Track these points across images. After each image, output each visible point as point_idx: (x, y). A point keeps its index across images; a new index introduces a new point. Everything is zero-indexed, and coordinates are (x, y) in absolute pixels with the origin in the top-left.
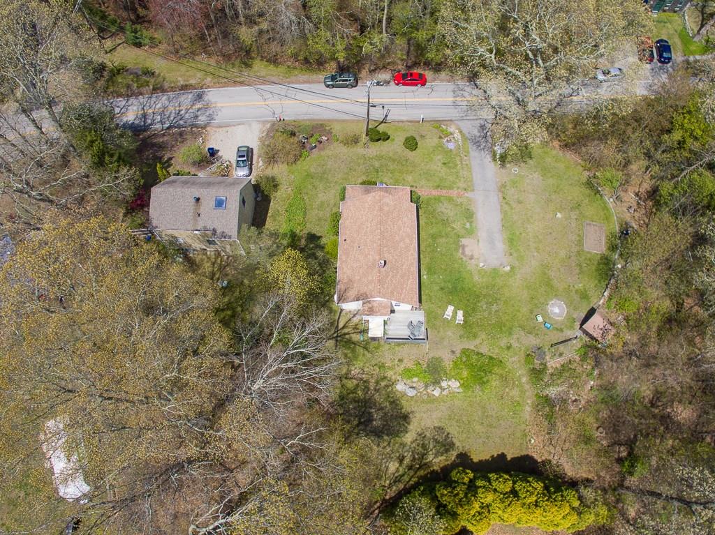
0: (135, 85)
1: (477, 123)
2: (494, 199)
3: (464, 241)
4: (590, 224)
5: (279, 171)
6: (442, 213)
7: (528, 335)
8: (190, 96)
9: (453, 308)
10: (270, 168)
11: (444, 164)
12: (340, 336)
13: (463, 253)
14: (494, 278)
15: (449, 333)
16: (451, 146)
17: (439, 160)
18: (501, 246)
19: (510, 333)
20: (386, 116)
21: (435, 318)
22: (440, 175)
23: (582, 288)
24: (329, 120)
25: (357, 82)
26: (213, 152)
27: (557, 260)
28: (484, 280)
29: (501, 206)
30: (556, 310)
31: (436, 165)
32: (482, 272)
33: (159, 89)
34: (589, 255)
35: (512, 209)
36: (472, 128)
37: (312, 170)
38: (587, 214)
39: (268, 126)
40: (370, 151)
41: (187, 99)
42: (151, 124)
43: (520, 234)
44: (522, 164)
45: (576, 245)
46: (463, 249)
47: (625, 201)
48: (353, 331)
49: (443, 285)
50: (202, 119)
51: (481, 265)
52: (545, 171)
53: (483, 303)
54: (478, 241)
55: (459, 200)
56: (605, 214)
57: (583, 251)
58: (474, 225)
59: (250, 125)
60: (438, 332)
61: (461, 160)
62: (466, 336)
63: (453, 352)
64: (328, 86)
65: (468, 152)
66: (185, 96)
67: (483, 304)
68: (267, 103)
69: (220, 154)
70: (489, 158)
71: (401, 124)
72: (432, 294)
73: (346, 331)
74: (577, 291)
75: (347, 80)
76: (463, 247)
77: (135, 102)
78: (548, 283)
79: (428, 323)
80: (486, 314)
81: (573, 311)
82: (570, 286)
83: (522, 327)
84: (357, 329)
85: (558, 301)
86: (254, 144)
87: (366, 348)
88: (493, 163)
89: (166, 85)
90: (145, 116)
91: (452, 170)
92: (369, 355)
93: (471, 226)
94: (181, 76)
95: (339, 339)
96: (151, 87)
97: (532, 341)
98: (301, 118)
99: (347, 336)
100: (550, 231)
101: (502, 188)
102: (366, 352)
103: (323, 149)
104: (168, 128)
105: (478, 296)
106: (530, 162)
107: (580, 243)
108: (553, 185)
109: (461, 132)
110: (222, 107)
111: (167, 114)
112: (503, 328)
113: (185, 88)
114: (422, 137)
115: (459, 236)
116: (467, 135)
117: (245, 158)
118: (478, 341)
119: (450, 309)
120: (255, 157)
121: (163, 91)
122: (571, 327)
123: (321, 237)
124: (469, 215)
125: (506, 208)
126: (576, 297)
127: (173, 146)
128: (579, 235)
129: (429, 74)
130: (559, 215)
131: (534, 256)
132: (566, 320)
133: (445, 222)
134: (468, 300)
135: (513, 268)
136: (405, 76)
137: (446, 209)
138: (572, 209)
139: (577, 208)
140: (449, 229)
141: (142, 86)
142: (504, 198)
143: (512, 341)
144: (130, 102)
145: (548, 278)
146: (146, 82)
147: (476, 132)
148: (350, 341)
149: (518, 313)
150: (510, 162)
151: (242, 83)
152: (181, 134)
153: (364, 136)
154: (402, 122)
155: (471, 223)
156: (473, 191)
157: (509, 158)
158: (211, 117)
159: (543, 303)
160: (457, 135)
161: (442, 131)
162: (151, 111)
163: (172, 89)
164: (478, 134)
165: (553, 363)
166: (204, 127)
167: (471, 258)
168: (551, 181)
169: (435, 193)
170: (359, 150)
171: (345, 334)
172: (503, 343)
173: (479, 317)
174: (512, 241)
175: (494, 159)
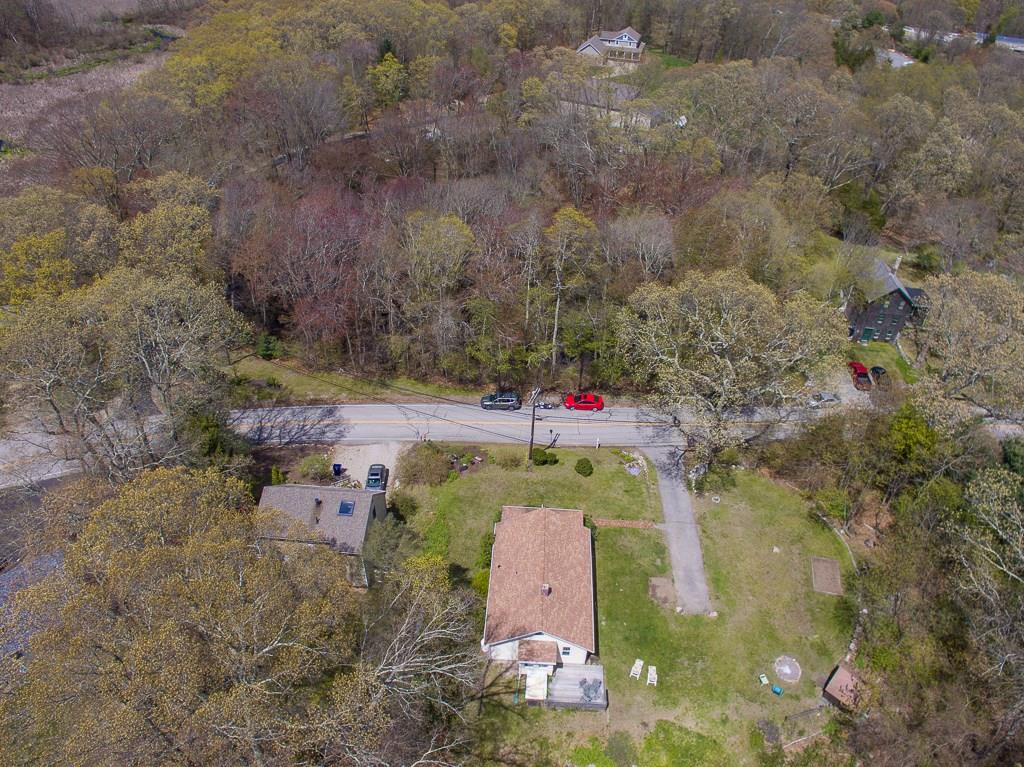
0: (256, 397)
1: (666, 450)
2: (691, 533)
3: (654, 581)
4: (818, 560)
5: (420, 492)
6: (625, 547)
7: (751, 703)
8: (319, 411)
9: (642, 663)
10: (409, 488)
11: (626, 491)
12: (486, 697)
13: (654, 595)
14: (697, 627)
15: (639, 698)
16: (634, 472)
17: (620, 487)
18: (702, 587)
19: (725, 701)
20: (555, 441)
21: (619, 677)
22: (621, 503)
23: (819, 641)
24: (484, 444)
25: (521, 404)
26: (339, 471)
27: (780, 605)
28: (684, 629)
29: (701, 540)
30: (787, 670)
31: (617, 493)
32: (680, 620)
33: (284, 402)
34: (821, 599)
35: (714, 544)
36: (660, 454)
37: (461, 493)
38: (813, 547)
39: (410, 446)
40: (534, 475)
41: (314, 414)
42: (267, 438)
43: (729, 573)
44: (724, 493)
45: (803, 585)
46: (654, 590)
47: (860, 534)
48: (504, 691)
49: (627, 634)
50: (330, 435)
51: (679, 609)
52: (753, 500)
53: (683, 658)
54: (673, 581)
55: (646, 532)
56: (836, 548)
57: (814, 592)
58: (667, 562)
59: (388, 444)
60: (624, 695)
61: (648, 488)
62: (661, 702)
63: (645, 725)
64: (485, 407)
65: (656, 480)
66: (312, 411)
67: (684, 660)
68: (410, 422)
69: (346, 473)
70: (682, 487)
71: (572, 450)
72: (612, 645)
73: (494, 689)
74: (812, 645)
75: (508, 401)
76: (654, 587)
77: (252, 414)
78: (772, 636)
79: (608, 682)
80: (688, 673)
81: (810, 672)
82: (801, 638)
83: (741, 692)
84: (510, 688)
85: (787, 659)
86: (391, 464)
87: (522, 715)
88: (687, 493)
89: (293, 398)
90: (261, 429)
91: (636, 499)
92: (525, 726)
93: (662, 562)
94: (312, 390)
95: (485, 700)
96: (275, 400)
97: (756, 712)
98: (451, 439)
99: (496, 698)
100: (768, 569)
101: (700, 520)
102: (522, 721)
103: (476, 471)
104: (287, 443)
105: (676, 650)
106: (735, 490)
107: (808, 582)
108: (766, 516)
109: (646, 459)
110: (356, 424)
111: (288, 427)
112: (714, 693)
113: (314, 402)
114: (599, 462)
115: (647, 574)
116: (654, 462)
117: (378, 477)
118: (679, 711)
119: (639, 664)
120: (390, 479)
121: (288, 404)
122: (811, 694)
123: (467, 569)
124: (661, 550)
125: (707, 542)
126: (813, 654)
127: (291, 460)
128: (805, 574)
129: (606, 398)
130: (776, 550)
131: (749, 601)
132: (802, 684)
133: (630, 558)
134: (663, 654)
135: (721, 615)
136: (577, 399)
137: (630, 543)
138: (793, 542)
139: (799, 541)
140: (635, 566)
141: (264, 398)
142: (704, 532)
143: (727, 712)
144: (245, 415)
145: (771, 628)
146: (270, 394)
147: (664, 459)
148: (500, 705)
149: (733, 674)
150: (708, 490)
151: (383, 401)
152: (302, 450)
153: (527, 459)
154: (575, 447)
155: (663, 559)
156: (664, 522)
157: (708, 486)
158: (341, 434)
159: (767, 661)
160: (641, 461)
161: (623, 457)
162: (269, 424)
163: (299, 403)
164: (669, 462)
165: (792, 746)
166: (332, 444)
167: (665, 600)
168: (762, 512)
169: (615, 523)
170: (520, 474)
171: (494, 694)
172: (716, 713)
173: (679, 676)
174: (717, 582)
175: (689, 487)
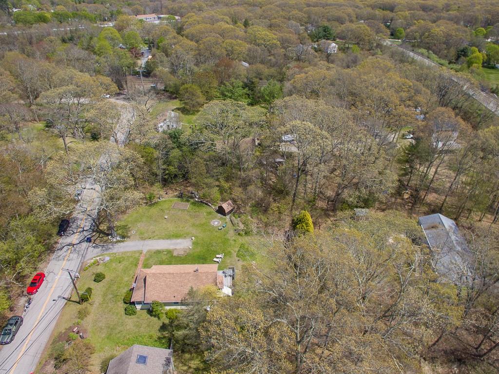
1: (91, 249)
2: (149, 242)
3: (175, 254)
4: (173, 206)
5: (97, 359)
6: (155, 263)
7: (229, 233)
9: (215, 259)
11: (120, 262)
13: (183, 255)
14: (198, 244)
15: (229, 261)
16: (107, 259)
17: (116, 265)
18: (179, 241)
22: (127, 264)
23: (206, 213)
27: (191, 220)
28: (199, 247)
29: (155, 239)
30: (216, 223)
31: (120, 266)
32: (195, 247)
34: (190, 208)
35: (157, 236)
36: (94, 252)
37: (103, 336)
38: (167, 207)
40: (97, 301)
43: (173, 233)
44: (130, 229)
45: (184, 212)
46: (180, 255)
51: (190, 248)
52: (137, 221)
53: (212, 248)
54: (175, 249)
55: (148, 256)
56: (168, 201)
57: (187, 210)
58: (165, 250)
61: (119, 255)
62: (230, 255)
63: (238, 260)
64: (11, 341)
65: (113, 253)
70: (121, 244)
74: (207, 215)
76: (178, 254)
78: (203, 225)
80: (218, 247)
81: (217, 218)
82: (204, 217)
83: (225, 235)
85: (212, 222)
88: (125, 242)
91: (126, 259)
93: (165, 252)
97: (232, 232)
98: (37, 360)
100: (173, 222)
101: (143, 239)
105: (208, 250)
106: (129, 226)
107: (183, 210)
108: (146, 219)
109: (95, 257)
112: (225, 242)
115: (171, 257)
116: (99, 254)
118: (232, 251)
122: (225, 219)
124: (158, 252)
126: (210, 216)
128: (179, 211)
130: (166, 217)
131: (187, 229)
132: (221, 220)
133: (162, 262)
134: (210, 254)
135: (193, 236)
137: (153, 262)
138: (163, 212)
139: (163, 210)
140: (167, 260)
142: (150, 238)
143: (232, 239)
145: (199, 224)
147: (98, 250)
149: (218, 236)
150: (127, 234)
153: (81, 306)
155: (163, 251)
156: (142, 251)
157: (125, 234)
159: (213, 227)
161: (92, 265)
164: (100, 249)
165: (242, 226)
167: (185, 251)
168: (144, 219)
170: (94, 308)
173: (219, 250)
174: (177, 236)
175: (122, 242)
